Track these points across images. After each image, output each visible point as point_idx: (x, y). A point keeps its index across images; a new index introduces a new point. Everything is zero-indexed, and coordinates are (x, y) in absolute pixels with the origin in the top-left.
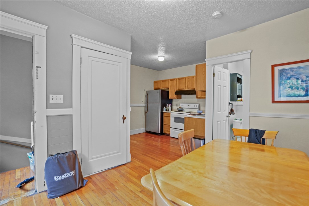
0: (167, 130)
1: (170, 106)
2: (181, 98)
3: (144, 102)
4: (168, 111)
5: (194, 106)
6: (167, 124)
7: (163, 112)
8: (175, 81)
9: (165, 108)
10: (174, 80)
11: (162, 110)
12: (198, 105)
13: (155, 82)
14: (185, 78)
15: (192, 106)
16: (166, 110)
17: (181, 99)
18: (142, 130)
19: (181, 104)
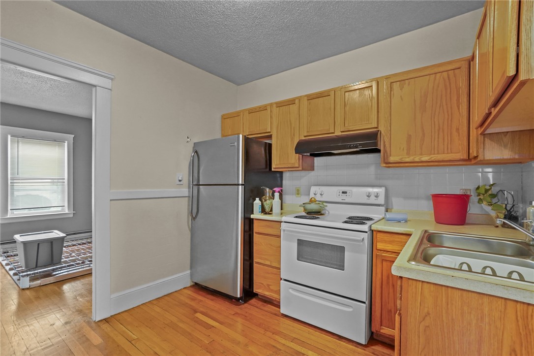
0: (268, 285)
1: (277, 195)
2: (312, 168)
3: (185, 181)
4: (270, 213)
5: (369, 196)
6: (268, 263)
7: (252, 216)
8: (294, 108)
9: (257, 201)
10: (292, 102)
11: (248, 208)
12: (381, 191)
13: (224, 118)
14: (332, 93)
15: (358, 193)
16: (263, 211)
17: (314, 170)
18: (181, 279)
19: (313, 189)
